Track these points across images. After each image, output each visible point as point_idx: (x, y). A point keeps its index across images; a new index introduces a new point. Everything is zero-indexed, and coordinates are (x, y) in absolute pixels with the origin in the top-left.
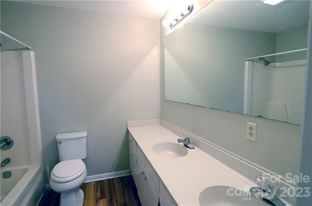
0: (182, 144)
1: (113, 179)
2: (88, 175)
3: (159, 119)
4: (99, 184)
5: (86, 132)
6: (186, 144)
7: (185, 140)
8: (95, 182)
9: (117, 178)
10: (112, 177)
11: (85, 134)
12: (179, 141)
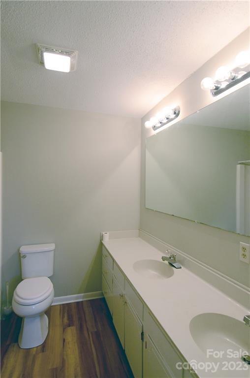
0: (166, 262)
1: (82, 302)
2: (56, 295)
3: (138, 231)
4: (66, 308)
5: (54, 244)
6: (171, 262)
7: (170, 258)
8: (60, 305)
9: (86, 301)
10: (81, 300)
11: (52, 247)
12: (164, 259)
